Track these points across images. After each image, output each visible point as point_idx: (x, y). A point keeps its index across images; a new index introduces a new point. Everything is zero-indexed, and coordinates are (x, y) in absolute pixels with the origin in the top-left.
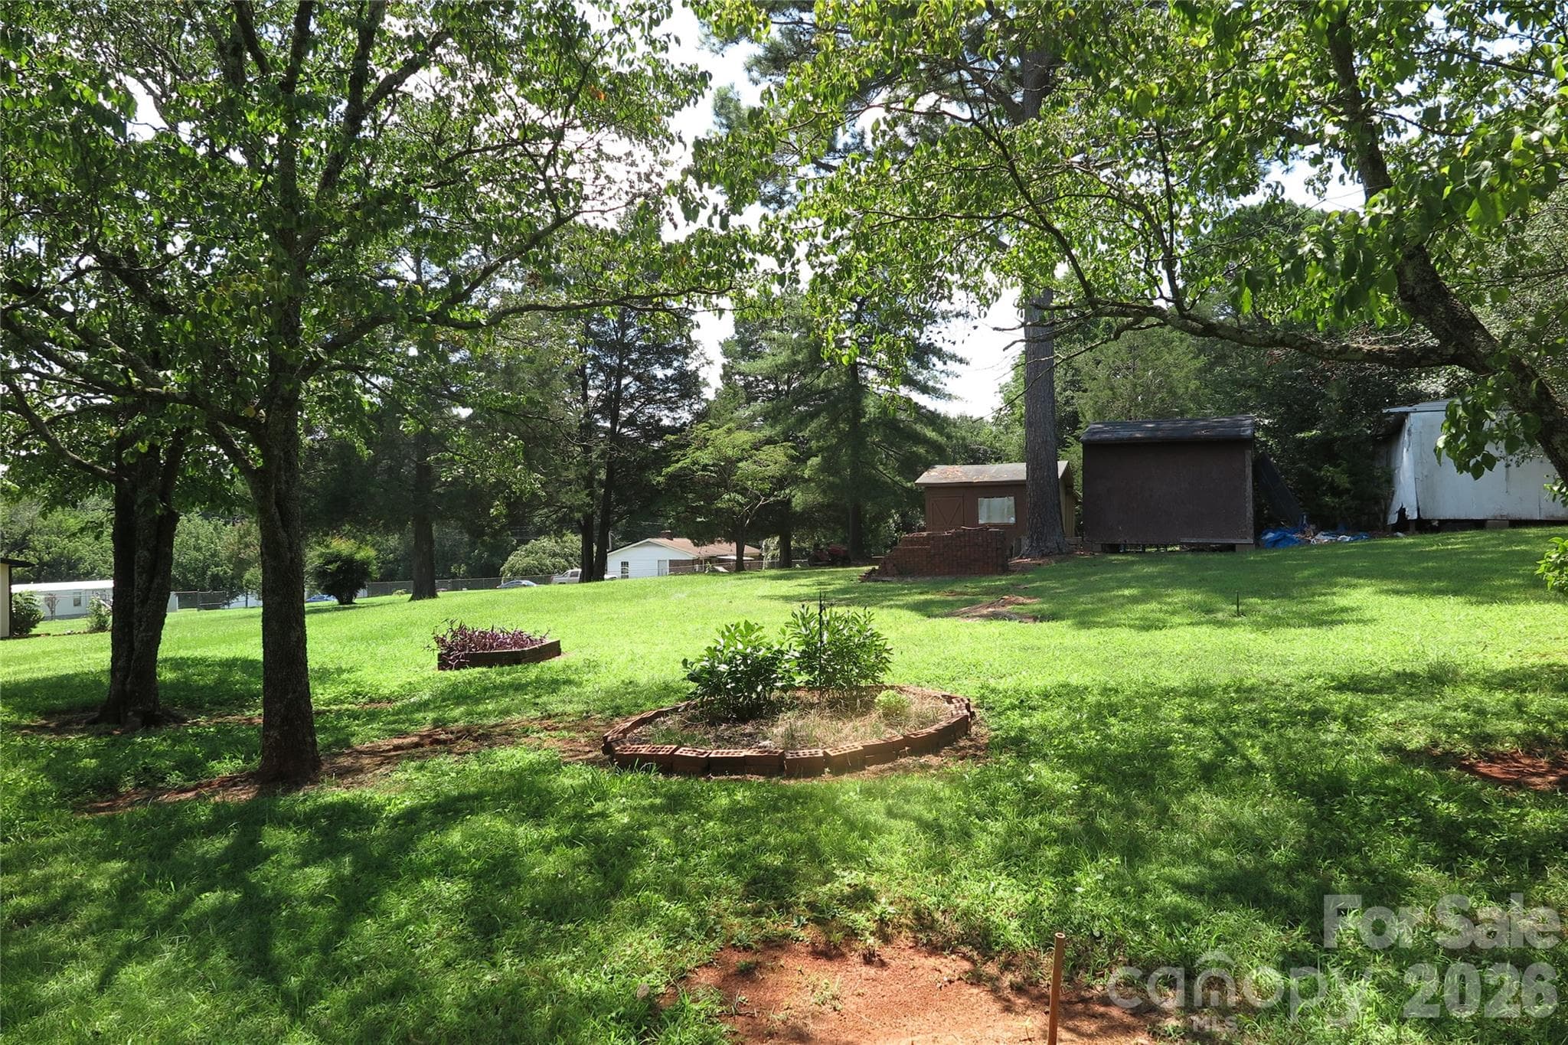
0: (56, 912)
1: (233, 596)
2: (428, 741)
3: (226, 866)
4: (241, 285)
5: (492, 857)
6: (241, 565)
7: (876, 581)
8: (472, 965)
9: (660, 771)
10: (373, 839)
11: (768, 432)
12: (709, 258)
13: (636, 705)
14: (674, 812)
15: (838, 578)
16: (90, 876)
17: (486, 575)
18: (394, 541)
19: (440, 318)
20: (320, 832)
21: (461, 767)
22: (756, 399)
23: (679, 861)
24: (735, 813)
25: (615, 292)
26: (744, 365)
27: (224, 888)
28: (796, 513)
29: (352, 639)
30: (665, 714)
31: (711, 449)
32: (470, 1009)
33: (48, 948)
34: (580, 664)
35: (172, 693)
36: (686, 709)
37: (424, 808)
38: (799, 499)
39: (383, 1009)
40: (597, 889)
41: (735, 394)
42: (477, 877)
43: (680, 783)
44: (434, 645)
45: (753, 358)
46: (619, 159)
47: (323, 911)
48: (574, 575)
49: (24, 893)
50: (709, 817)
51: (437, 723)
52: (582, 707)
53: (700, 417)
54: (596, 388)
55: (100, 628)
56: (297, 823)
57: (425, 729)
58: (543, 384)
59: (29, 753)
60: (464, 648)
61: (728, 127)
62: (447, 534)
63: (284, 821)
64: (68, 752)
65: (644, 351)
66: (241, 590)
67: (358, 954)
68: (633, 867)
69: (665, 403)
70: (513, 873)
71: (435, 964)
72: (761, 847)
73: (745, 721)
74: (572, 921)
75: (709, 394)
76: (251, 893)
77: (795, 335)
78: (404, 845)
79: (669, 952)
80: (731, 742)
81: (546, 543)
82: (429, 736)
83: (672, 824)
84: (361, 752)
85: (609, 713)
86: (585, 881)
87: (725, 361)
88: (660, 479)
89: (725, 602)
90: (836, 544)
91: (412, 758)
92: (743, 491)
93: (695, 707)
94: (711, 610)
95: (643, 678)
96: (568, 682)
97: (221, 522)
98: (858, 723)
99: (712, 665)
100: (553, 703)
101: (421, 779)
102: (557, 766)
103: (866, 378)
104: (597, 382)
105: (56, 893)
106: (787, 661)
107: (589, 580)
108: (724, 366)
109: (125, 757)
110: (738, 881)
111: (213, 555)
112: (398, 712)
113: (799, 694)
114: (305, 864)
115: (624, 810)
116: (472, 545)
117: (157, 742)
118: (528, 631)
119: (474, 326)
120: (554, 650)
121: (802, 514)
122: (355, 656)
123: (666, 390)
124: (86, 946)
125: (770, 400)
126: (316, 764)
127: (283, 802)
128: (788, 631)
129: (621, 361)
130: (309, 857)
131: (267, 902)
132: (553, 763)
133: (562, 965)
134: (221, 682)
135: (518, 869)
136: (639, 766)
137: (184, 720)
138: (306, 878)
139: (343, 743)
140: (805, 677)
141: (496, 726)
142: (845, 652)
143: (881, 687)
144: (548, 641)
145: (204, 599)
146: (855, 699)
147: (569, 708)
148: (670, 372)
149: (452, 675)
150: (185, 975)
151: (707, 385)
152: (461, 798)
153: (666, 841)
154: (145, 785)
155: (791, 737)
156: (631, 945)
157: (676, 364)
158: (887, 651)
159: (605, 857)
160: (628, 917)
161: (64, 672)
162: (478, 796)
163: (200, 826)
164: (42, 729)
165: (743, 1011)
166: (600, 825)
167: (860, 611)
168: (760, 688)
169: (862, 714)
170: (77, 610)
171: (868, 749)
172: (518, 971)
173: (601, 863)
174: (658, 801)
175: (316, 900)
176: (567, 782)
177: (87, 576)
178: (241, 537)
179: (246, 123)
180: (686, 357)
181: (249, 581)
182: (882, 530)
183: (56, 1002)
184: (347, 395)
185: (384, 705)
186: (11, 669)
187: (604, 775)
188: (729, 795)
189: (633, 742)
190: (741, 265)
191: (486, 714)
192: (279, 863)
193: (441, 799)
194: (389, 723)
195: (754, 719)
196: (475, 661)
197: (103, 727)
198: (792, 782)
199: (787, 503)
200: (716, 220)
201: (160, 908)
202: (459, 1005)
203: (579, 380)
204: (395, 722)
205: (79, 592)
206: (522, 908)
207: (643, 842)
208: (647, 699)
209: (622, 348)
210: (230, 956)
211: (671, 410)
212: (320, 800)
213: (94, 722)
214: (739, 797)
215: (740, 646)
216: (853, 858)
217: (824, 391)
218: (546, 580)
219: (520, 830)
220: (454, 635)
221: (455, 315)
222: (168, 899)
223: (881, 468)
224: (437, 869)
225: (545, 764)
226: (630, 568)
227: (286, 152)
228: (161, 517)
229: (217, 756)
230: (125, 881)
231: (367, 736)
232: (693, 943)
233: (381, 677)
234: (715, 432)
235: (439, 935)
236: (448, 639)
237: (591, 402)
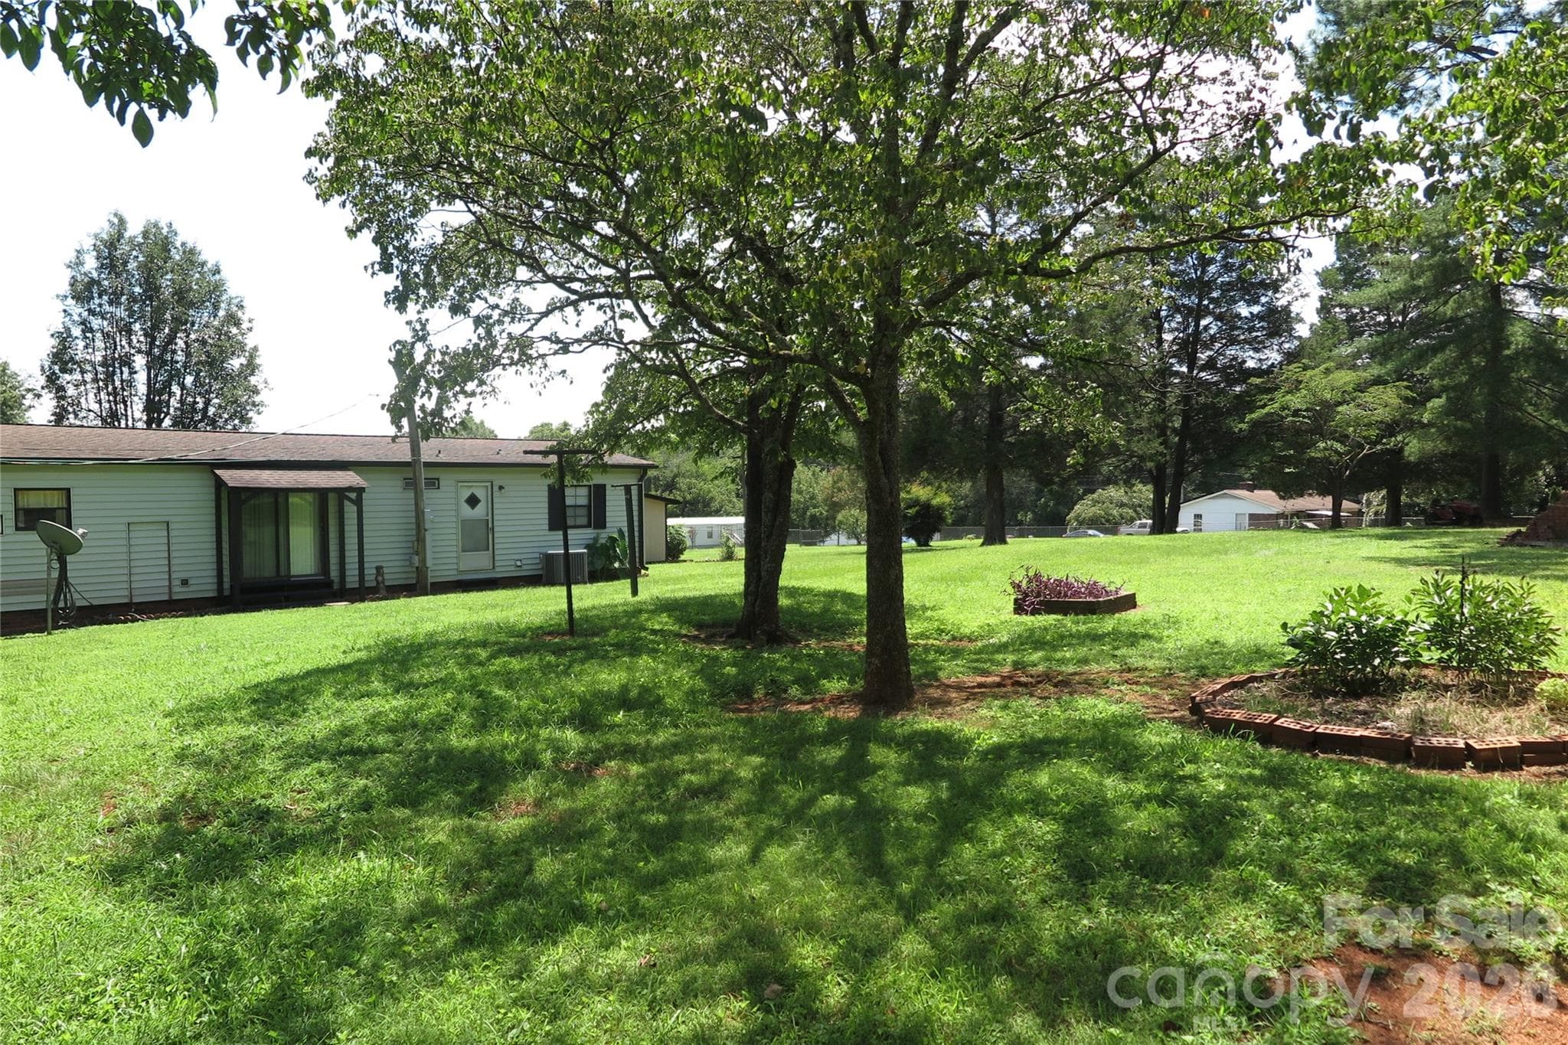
0: (716, 790)
1: (828, 534)
2: (1009, 682)
3: (841, 774)
4: (859, 252)
5: (1082, 804)
6: (835, 507)
7: (1521, 545)
8: (1068, 906)
9: (1258, 740)
10: (966, 769)
11: (1376, 371)
12: (1332, 175)
13: (1224, 667)
14: (1277, 787)
15: (1469, 540)
16: (738, 766)
17: (1052, 523)
18: (966, 487)
19: (1030, 268)
20: (918, 755)
21: (1043, 710)
22: (1361, 334)
23: (1285, 841)
24: (1349, 798)
25: (1213, 225)
26: (1346, 296)
27: (841, 793)
28: (1409, 463)
29: (933, 579)
30: (1259, 679)
31: (1304, 392)
32: (1069, 949)
33: (712, 820)
34: (1159, 618)
35: (789, 618)
36: (1284, 677)
37: (1011, 746)
38: (1413, 447)
39: (987, 930)
40: (1194, 854)
41: (1335, 329)
42: (1068, 821)
43: (1283, 756)
44: (1010, 589)
45: (1359, 287)
46: (1214, 80)
47: (925, 828)
48: (1143, 526)
49: (692, 771)
50: (1321, 798)
51: (1016, 665)
52: (1165, 664)
53: (1291, 357)
54: (1172, 331)
55: (729, 557)
56: (898, 744)
57: (1006, 670)
58: (1116, 330)
59: (688, 658)
60: (1038, 595)
61: (1336, 23)
62: (1017, 482)
63: (887, 740)
64: (715, 659)
65: (1227, 287)
66: (834, 530)
67: (959, 873)
68: (1232, 836)
69: (1250, 343)
70: (1104, 824)
71: (1031, 898)
72: (1385, 841)
73: (1358, 697)
74: (1168, 882)
75: (1303, 331)
76: (863, 800)
77: (1415, 256)
78: (995, 779)
79: (1280, 935)
80: (1342, 718)
81: (1115, 493)
82: (1010, 678)
83: (1276, 800)
84: (948, 686)
85: (1193, 672)
86: (1180, 844)
87: (1323, 293)
88: (1244, 426)
89: (1321, 562)
90: (1461, 498)
91: (995, 697)
92: (1343, 438)
93: (1294, 676)
94: (1303, 571)
95: (1230, 639)
96: (1147, 636)
97: (818, 469)
98: (1511, 713)
99: (1318, 632)
100: (1134, 656)
101: (1006, 719)
102: (1143, 722)
103: (1512, 301)
104: (1174, 325)
105: (715, 777)
106: (1413, 634)
107: (1161, 532)
108: (1322, 298)
109: (757, 669)
110: (1360, 874)
111: (812, 498)
112: (980, 652)
113: (1425, 672)
114: (907, 783)
115: (1219, 776)
116: (1039, 493)
117: (779, 658)
118: (1103, 581)
119: (1063, 274)
120: (1129, 602)
121: (1417, 464)
122: (936, 595)
123: (1251, 329)
124: (739, 823)
125: (1379, 333)
126: (910, 693)
127: (885, 724)
128: (1415, 599)
129: (1201, 301)
130: (911, 777)
131: (878, 811)
132: (1136, 718)
133: (1161, 926)
134: (826, 611)
135: (1109, 821)
136: (1234, 733)
137: (799, 642)
138: (910, 796)
139: (932, 675)
140: (1436, 654)
141: (1075, 674)
142: (1492, 628)
143: (1544, 675)
144: (1122, 593)
145: (805, 536)
146: (1507, 684)
147: (1150, 664)
148: (1256, 309)
149: (1027, 619)
150: (817, 863)
151: (1301, 320)
152: (1047, 741)
153: (1269, 817)
154: (772, 694)
155: (1420, 720)
156: (1235, 920)
157: (1263, 300)
158: (1553, 631)
159: (1201, 822)
160: (1232, 889)
161: (708, 593)
162: (1064, 741)
163: (818, 736)
164: (695, 638)
165: (1373, 1018)
166: (1192, 787)
167: (1515, 581)
168: (1377, 661)
169: (1516, 704)
170: (710, 542)
171: (1526, 746)
172: (1115, 921)
173: (1196, 828)
174: (1257, 772)
175: (920, 817)
176: (1155, 739)
177: (717, 513)
178: (835, 482)
179: (860, 102)
180: (1276, 291)
181: (841, 522)
182: (1528, 485)
183: (721, 865)
184: (943, 349)
185: (964, 643)
186: (669, 588)
187: (1195, 737)
188: (1344, 777)
189: (1224, 706)
190: (1373, 179)
191: (1063, 661)
192: (885, 778)
193: (1027, 739)
194: (972, 661)
195: (1370, 694)
196: (1050, 608)
197: (738, 641)
198: (1423, 773)
199: (1398, 452)
200: (1344, 131)
201: (792, 802)
202: (1057, 943)
203: (1154, 323)
204: (977, 661)
205: (711, 526)
206: (1115, 861)
207: (1243, 813)
208: (1236, 661)
209: (1202, 286)
210: (851, 854)
211: (1257, 350)
212: (916, 726)
213: (731, 636)
214: (1356, 780)
215: (1353, 613)
216: (1513, 872)
217: (1451, 319)
218: (1113, 531)
219: (1109, 782)
220: (1030, 581)
221: (1044, 264)
222: (797, 795)
223: (1530, 409)
224: (1029, 807)
225: (1128, 718)
226: (1203, 521)
227: (892, 125)
228: (783, 464)
229: (827, 676)
230: (764, 774)
231: (953, 671)
232: (1308, 932)
233: (961, 616)
234: (1309, 373)
235: (1034, 871)
236: (1024, 585)
237: (1166, 346)
